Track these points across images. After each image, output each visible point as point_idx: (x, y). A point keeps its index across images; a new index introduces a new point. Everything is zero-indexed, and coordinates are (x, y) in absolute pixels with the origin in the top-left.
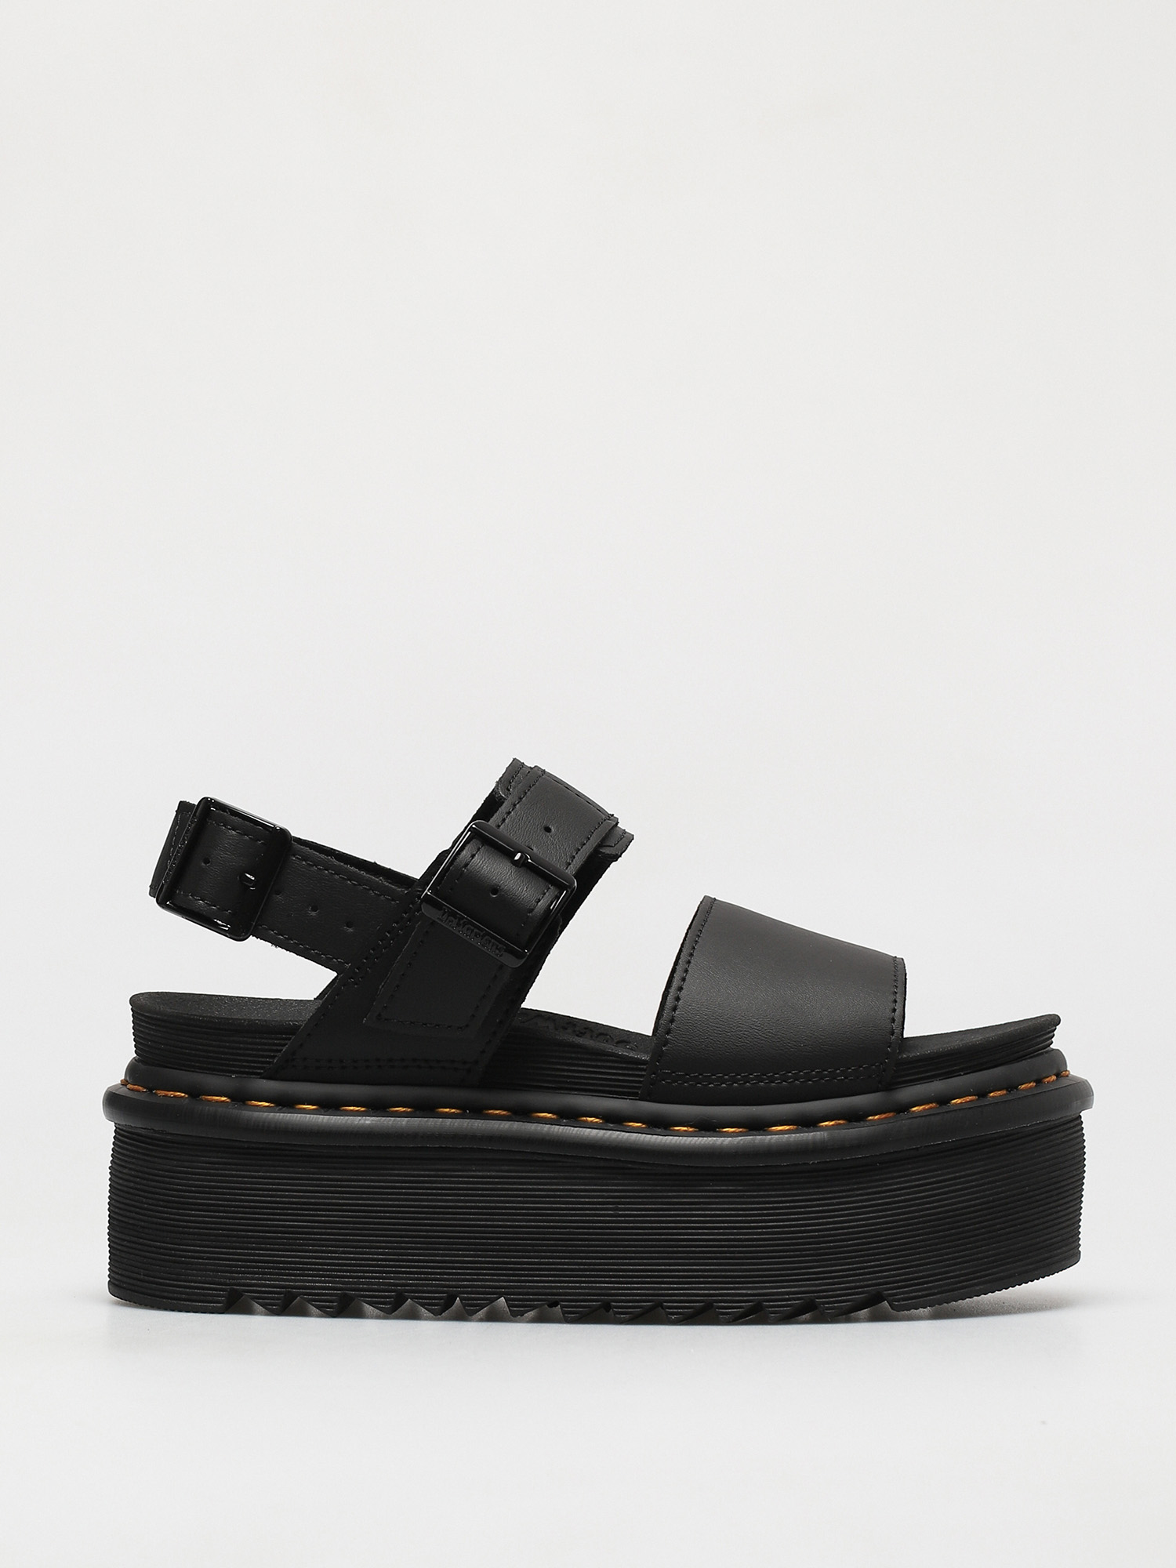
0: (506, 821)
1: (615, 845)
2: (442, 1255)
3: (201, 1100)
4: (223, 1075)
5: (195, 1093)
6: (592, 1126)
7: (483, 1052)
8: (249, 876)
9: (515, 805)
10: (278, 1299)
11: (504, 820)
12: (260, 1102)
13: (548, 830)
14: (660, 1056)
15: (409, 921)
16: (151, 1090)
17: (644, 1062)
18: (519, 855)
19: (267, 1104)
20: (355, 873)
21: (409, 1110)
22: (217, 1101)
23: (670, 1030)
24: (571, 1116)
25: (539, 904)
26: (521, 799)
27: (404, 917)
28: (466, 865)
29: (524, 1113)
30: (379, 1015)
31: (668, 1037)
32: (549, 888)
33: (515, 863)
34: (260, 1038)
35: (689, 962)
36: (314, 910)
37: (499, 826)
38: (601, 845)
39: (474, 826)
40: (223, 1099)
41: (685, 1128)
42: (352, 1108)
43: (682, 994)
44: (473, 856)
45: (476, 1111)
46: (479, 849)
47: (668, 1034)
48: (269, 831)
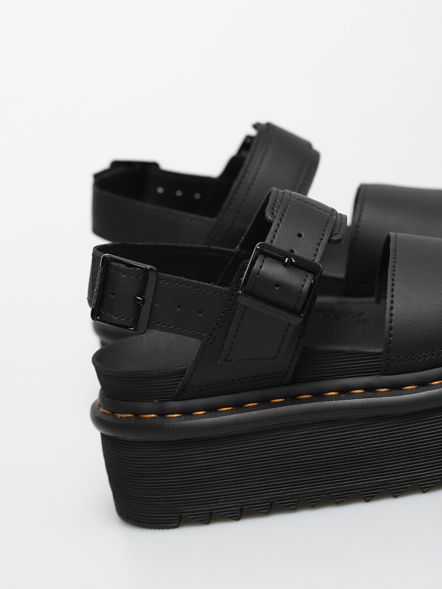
0: (276, 237)
1: (339, 232)
2: (291, 479)
3: (141, 418)
4: (150, 401)
5: (137, 415)
6: (359, 396)
7: (290, 366)
8: (138, 298)
9: (278, 225)
10: (206, 517)
11: (274, 236)
12: (173, 414)
13: (300, 235)
14: (388, 350)
15: (233, 305)
16: (113, 413)
17: (380, 354)
18: (287, 259)
19: (177, 415)
20: (197, 283)
21: (256, 404)
22: (150, 418)
23: (391, 334)
24: (345, 392)
25: (304, 288)
26: (281, 219)
27: (229, 304)
28: (258, 274)
29: (319, 395)
30: (226, 359)
31: (391, 339)
32: (308, 275)
33: (285, 265)
34: (165, 379)
35: (393, 290)
36: (179, 307)
37: (272, 241)
38: (331, 235)
39: (258, 247)
40: (153, 415)
41: (411, 387)
42: (224, 409)
43: (393, 311)
44: (261, 267)
45: (292, 399)
46: (263, 261)
47: (390, 337)
48: (144, 270)
